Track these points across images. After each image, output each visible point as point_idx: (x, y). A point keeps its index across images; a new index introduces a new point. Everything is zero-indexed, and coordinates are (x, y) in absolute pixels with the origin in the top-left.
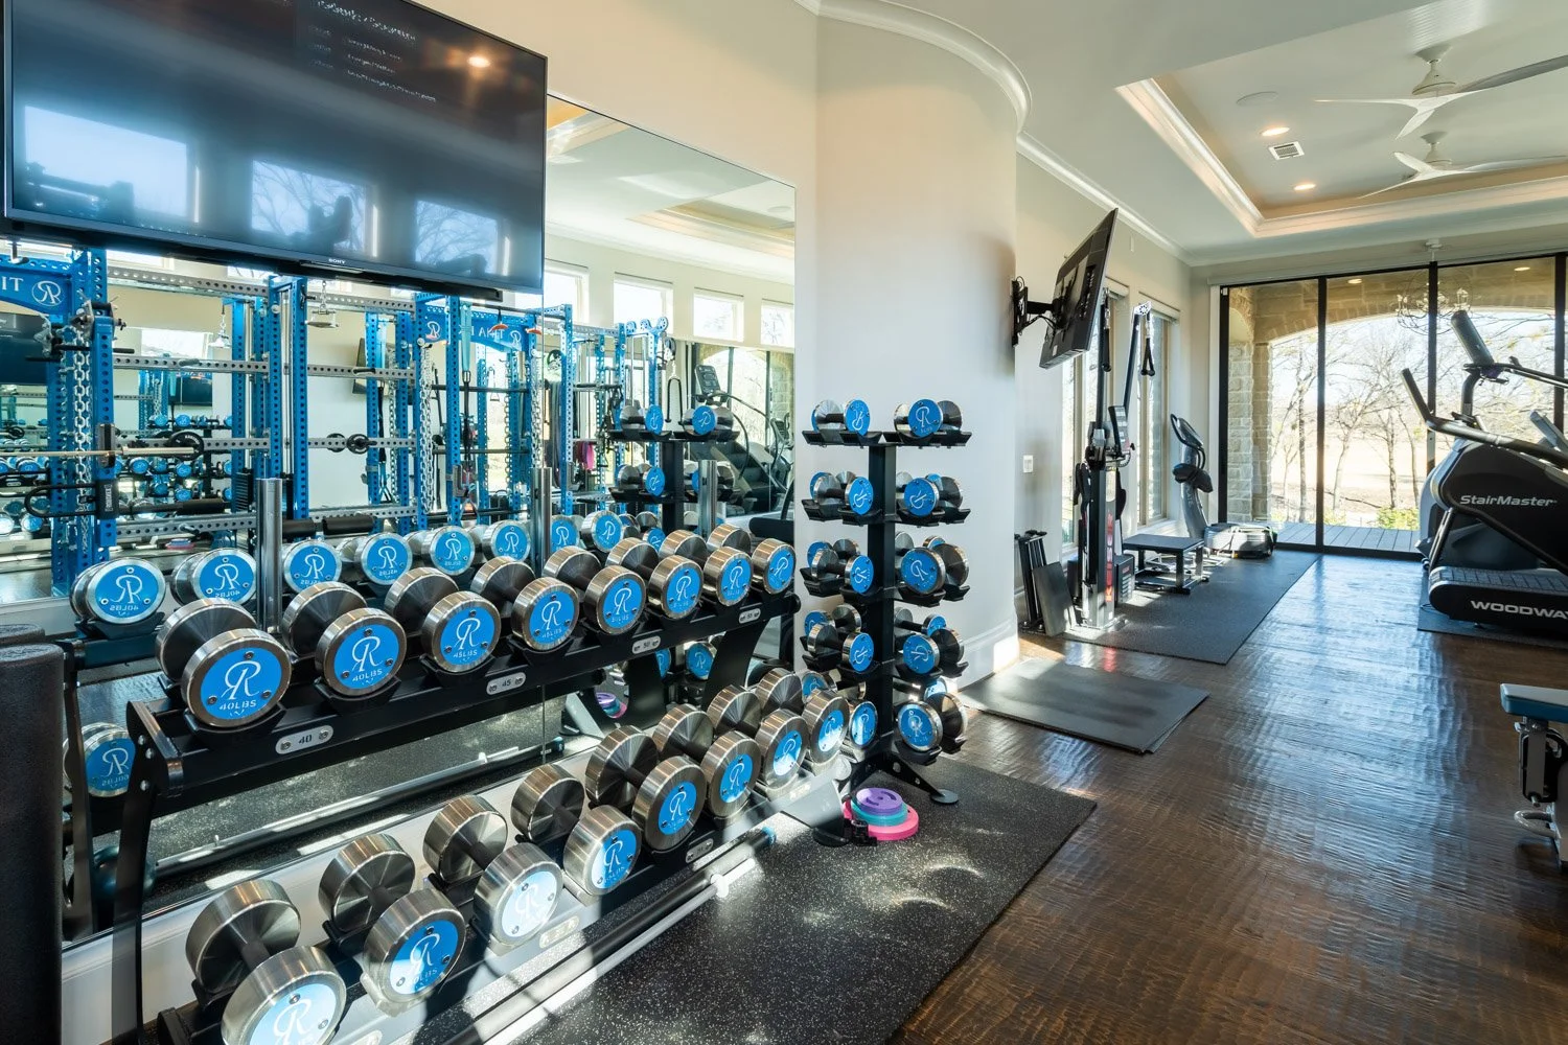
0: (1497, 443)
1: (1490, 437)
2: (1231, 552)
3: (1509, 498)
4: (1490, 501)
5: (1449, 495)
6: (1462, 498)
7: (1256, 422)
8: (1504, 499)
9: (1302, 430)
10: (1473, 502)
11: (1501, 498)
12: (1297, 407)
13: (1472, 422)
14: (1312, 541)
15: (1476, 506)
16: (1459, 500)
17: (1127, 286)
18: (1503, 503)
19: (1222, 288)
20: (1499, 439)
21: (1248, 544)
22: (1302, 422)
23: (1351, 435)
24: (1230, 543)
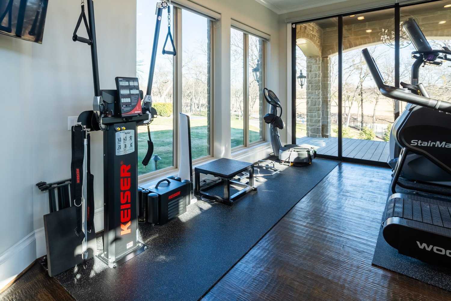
0: (437, 107)
1: (431, 102)
2: (288, 162)
3: (444, 143)
4: (430, 144)
5: (403, 140)
6: (412, 142)
7: (323, 92)
8: (440, 144)
9: (362, 96)
10: (419, 145)
11: (438, 142)
12: (360, 87)
13: (416, 90)
14: (336, 155)
15: (421, 147)
16: (410, 143)
17: (220, 14)
18: (440, 146)
19: (292, 24)
20: (440, 104)
21: (298, 158)
22: (362, 93)
23: (379, 98)
24: (289, 158)
